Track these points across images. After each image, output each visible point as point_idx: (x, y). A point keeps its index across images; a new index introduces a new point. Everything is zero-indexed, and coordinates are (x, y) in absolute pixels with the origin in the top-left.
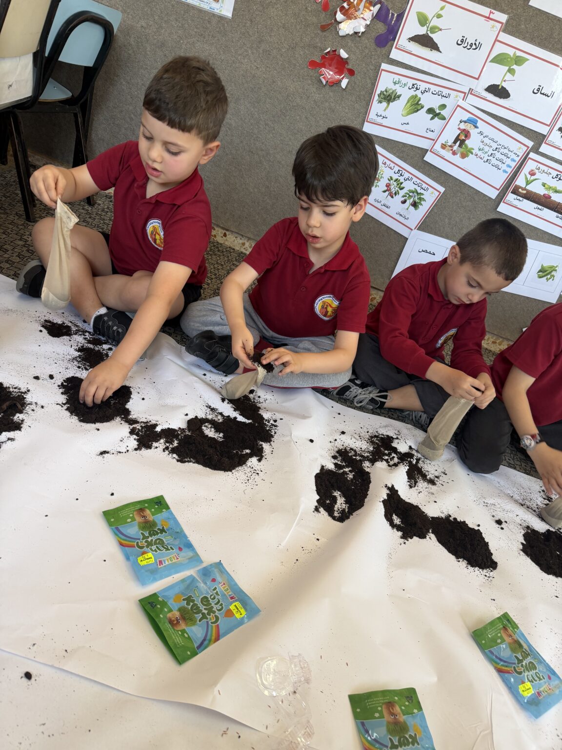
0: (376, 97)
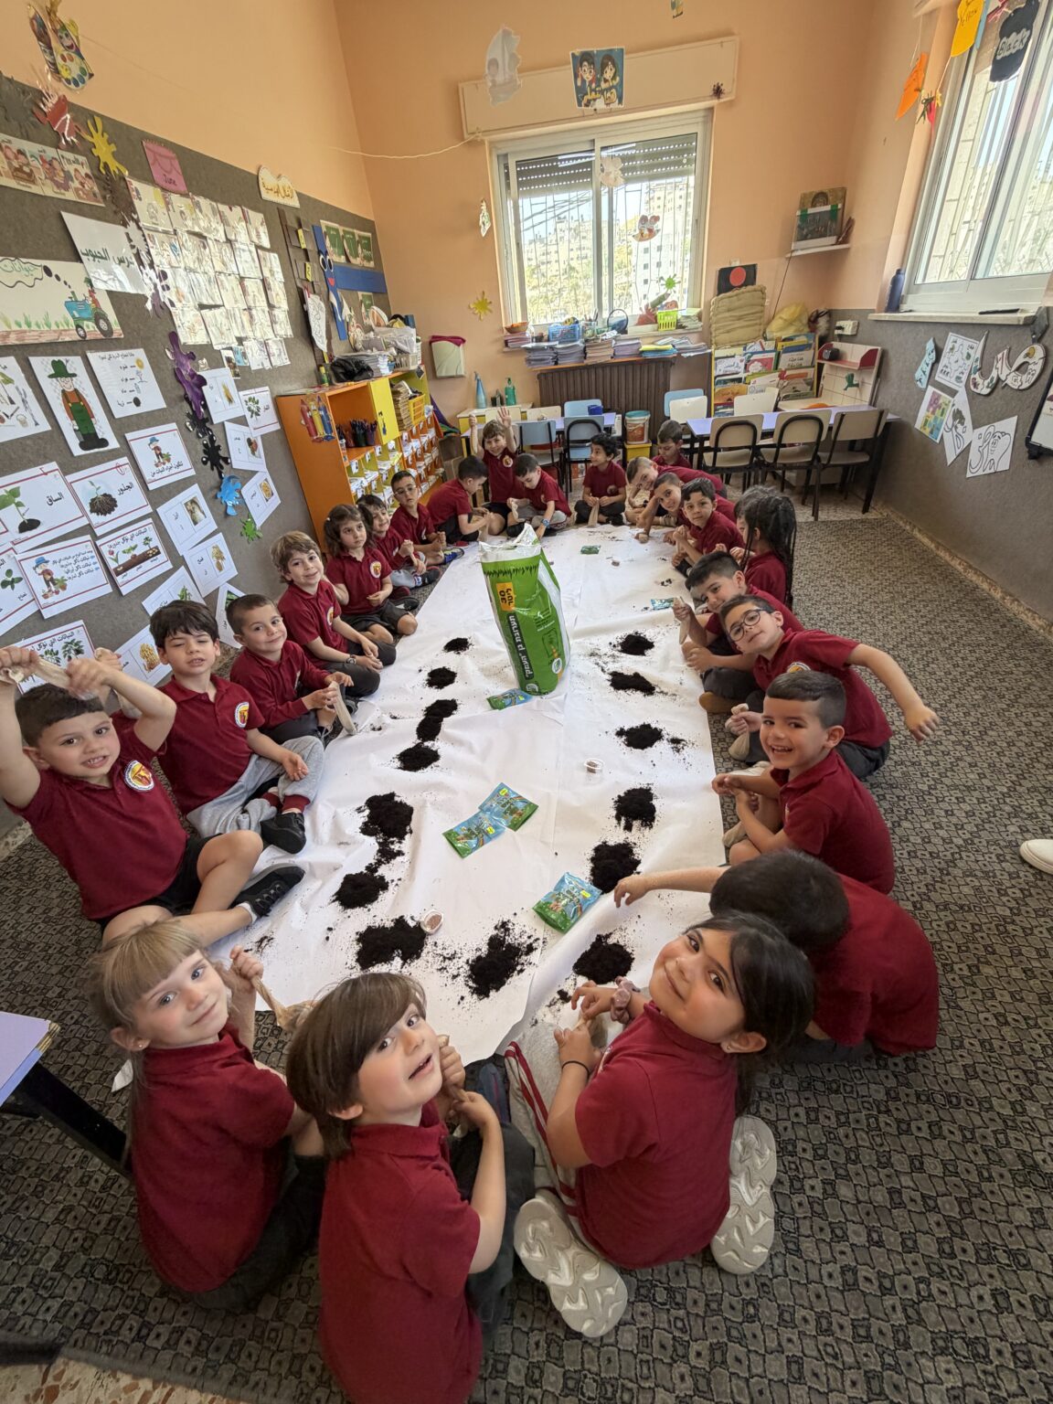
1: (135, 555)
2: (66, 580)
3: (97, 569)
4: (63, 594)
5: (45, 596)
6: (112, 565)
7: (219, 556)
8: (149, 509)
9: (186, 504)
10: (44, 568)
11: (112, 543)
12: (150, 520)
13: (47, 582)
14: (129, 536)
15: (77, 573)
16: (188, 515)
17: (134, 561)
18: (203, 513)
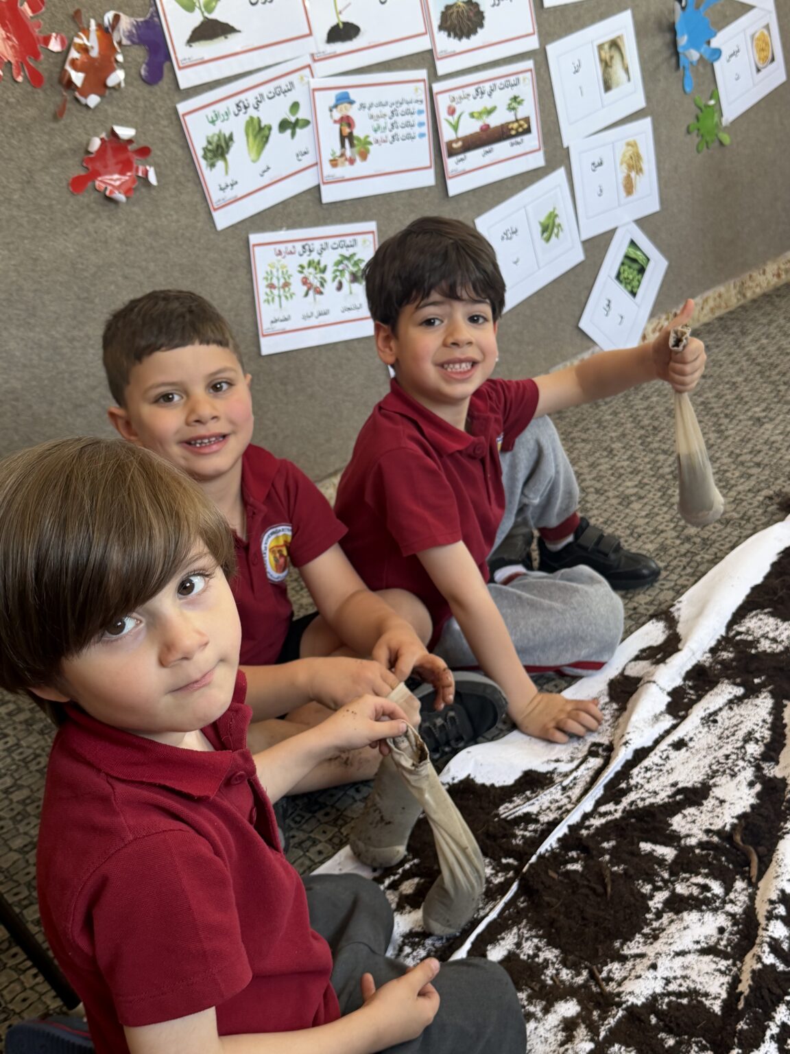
0: (203, 163)
1: (488, 126)
2: (370, 143)
3: (422, 135)
4: (360, 167)
5: (334, 163)
6: (447, 134)
7: (634, 164)
8: (533, 43)
9: (600, 47)
10: (345, 113)
11: (457, 94)
12: (529, 64)
13: (342, 138)
14: (487, 87)
15: (389, 135)
16: (598, 70)
17: (484, 137)
18: (627, 70)
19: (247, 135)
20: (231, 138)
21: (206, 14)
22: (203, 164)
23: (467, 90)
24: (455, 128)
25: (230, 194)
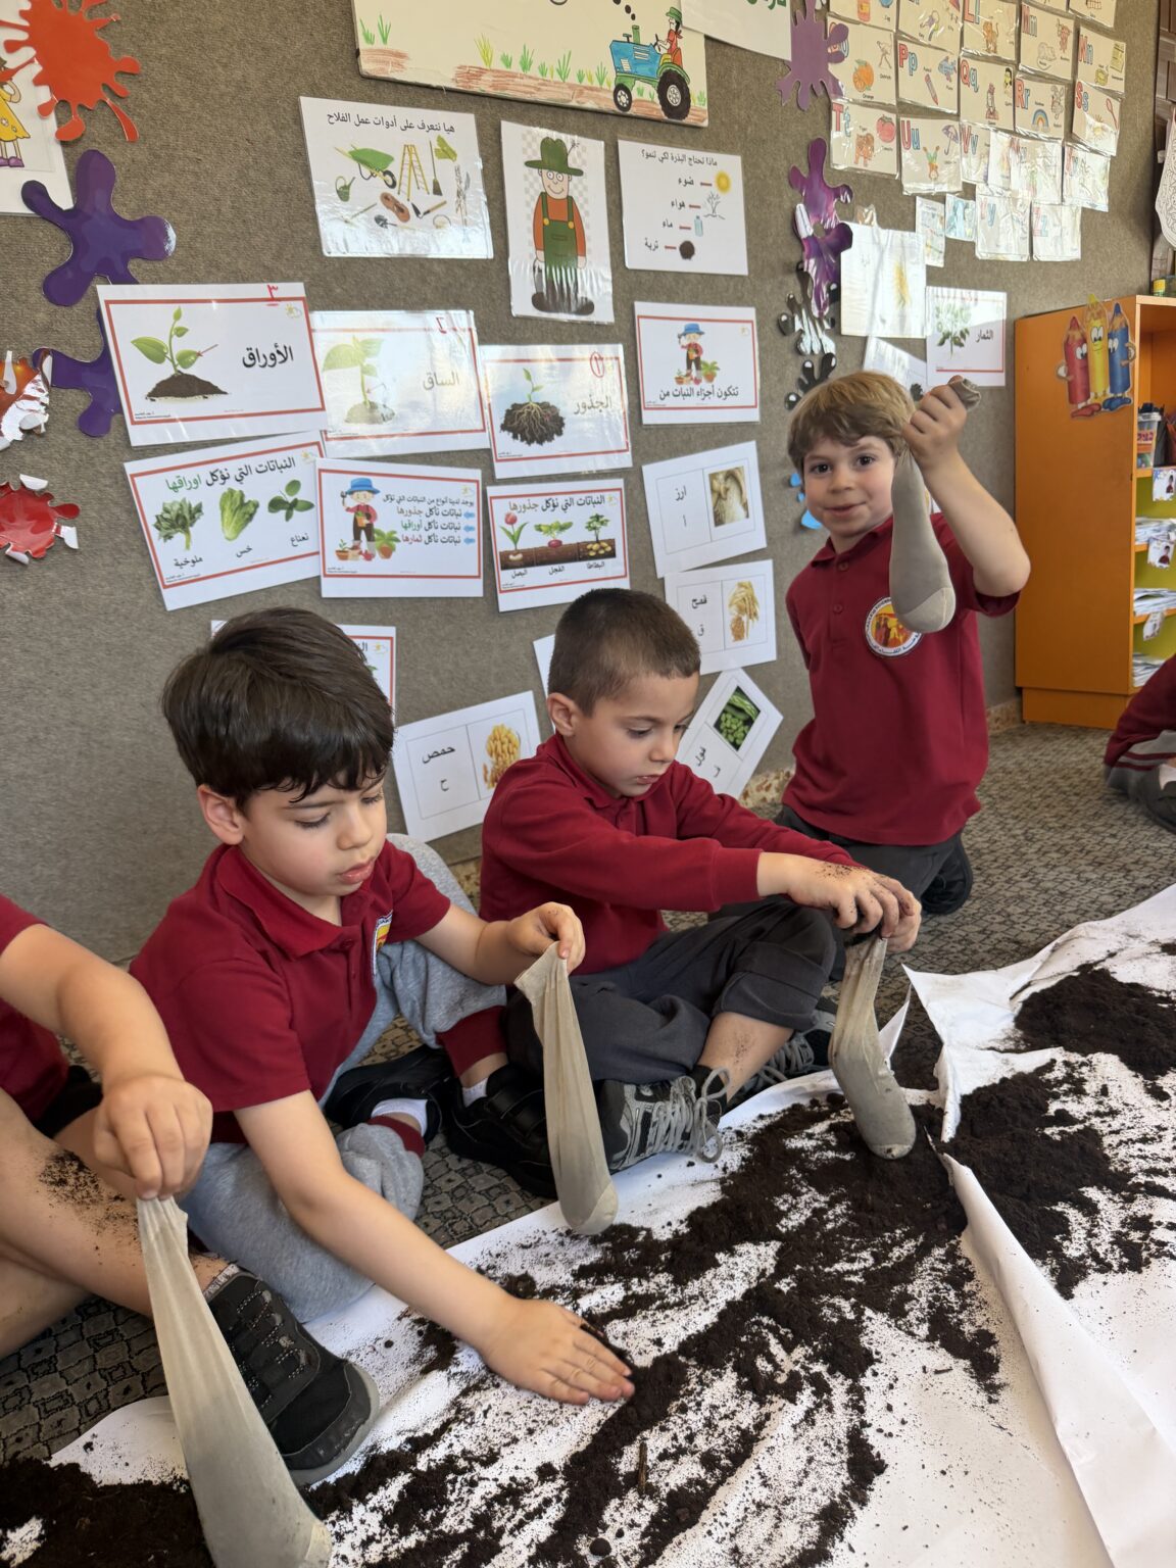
1: (560, 542)
2: (397, 540)
3: (469, 541)
4: (379, 564)
5: (342, 555)
6: (503, 544)
7: (747, 607)
8: (625, 461)
9: (713, 476)
10: (363, 501)
11: (519, 502)
12: (619, 483)
14: (561, 500)
15: (425, 534)
16: (709, 501)
17: (553, 552)
18: (745, 506)
19: (223, 509)
20: (199, 509)
21: (179, 368)
22: (155, 533)
23: (534, 500)
24: (515, 539)
25: (188, 572)
